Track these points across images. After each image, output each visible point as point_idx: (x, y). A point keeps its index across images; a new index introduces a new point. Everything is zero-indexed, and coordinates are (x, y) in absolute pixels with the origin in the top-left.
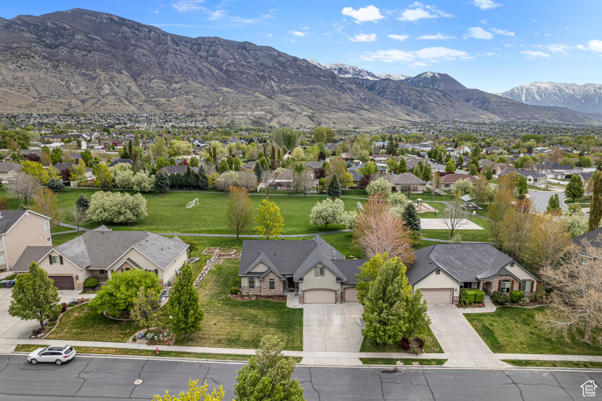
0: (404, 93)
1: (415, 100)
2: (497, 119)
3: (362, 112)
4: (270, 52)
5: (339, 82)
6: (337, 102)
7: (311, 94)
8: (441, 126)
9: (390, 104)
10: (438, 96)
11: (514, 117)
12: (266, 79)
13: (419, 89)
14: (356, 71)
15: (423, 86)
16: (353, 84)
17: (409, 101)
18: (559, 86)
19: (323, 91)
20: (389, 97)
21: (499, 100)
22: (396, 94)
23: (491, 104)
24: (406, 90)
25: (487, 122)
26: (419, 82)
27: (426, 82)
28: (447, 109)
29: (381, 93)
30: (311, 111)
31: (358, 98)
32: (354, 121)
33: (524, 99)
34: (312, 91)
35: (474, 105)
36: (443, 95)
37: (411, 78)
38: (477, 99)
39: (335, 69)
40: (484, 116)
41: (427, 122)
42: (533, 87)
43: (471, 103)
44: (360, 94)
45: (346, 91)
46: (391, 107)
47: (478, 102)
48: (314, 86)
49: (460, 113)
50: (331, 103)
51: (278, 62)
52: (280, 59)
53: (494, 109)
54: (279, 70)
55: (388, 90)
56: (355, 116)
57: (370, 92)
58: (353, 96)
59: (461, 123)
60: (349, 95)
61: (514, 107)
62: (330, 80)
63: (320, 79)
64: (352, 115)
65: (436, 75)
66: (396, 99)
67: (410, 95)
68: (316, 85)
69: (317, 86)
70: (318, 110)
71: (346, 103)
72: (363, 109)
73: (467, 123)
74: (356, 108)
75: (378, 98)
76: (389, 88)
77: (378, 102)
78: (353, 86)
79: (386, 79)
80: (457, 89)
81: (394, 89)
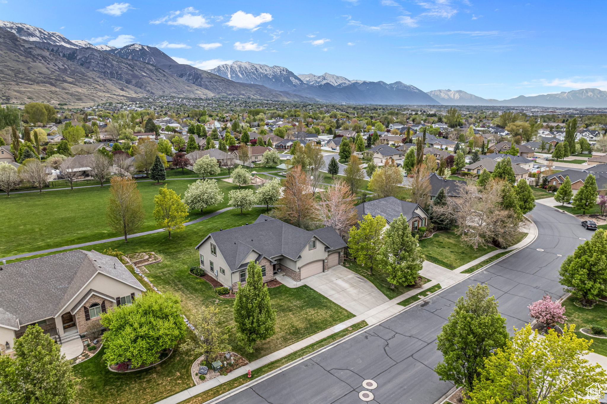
0: (112, 65)
1: (127, 74)
2: (211, 95)
3: (66, 85)
5: (23, 46)
6: (26, 72)
8: (161, 102)
9: (99, 77)
10: (151, 71)
11: (225, 93)
13: (129, 62)
14: (44, 34)
15: (132, 59)
16: (46, 51)
17: (120, 74)
18: (255, 66)
20: (95, 69)
21: (210, 76)
22: (103, 66)
23: (204, 80)
24: (114, 63)
25: (203, 97)
26: (128, 54)
27: (135, 55)
28: (163, 84)
29: (85, 63)
31: (56, 68)
32: (58, 96)
33: (229, 76)
35: (188, 80)
36: (157, 69)
37: (116, 49)
38: (190, 75)
39: (12, 28)
40: (198, 92)
41: (145, 98)
42: (235, 66)
43: (184, 78)
44: (57, 63)
45: (37, 58)
46: (101, 81)
47: (191, 78)
49: (175, 88)
50: (17, 72)
53: (206, 85)
55: (93, 61)
56: (58, 90)
57: (70, 63)
58: (48, 66)
59: (179, 98)
60: (43, 64)
61: (223, 83)
62: (9, 42)
64: (53, 89)
65: (145, 48)
66: (104, 73)
67: (120, 68)
71: (40, 73)
72: (66, 81)
73: (184, 98)
74: (56, 80)
75: (82, 69)
76: (93, 59)
77: (83, 74)
78: (46, 54)
79: (88, 48)
80: (169, 63)
81: (101, 60)
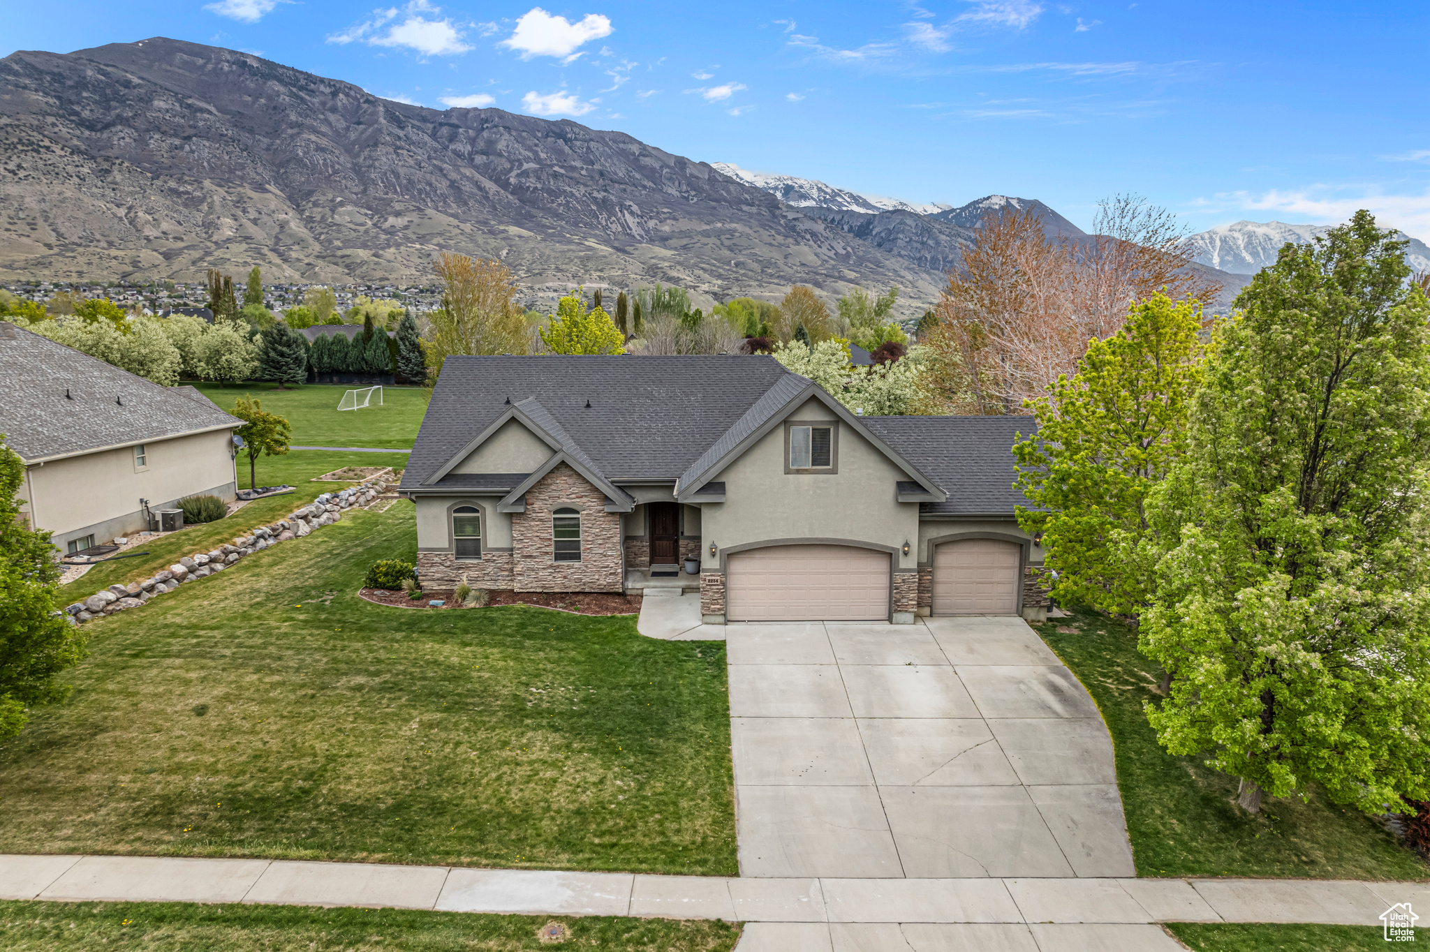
0: (938, 243)
3: (840, 285)
4: (621, 146)
5: (785, 217)
6: (781, 263)
7: (718, 242)
9: (907, 268)
12: (613, 207)
13: (973, 235)
14: (826, 193)
15: (982, 229)
16: (821, 223)
17: (951, 262)
18: (1298, 231)
19: (748, 236)
20: (903, 253)
22: (919, 246)
24: (944, 237)
26: (974, 218)
27: (990, 219)
29: (886, 242)
30: (719, 282)
31: (832, 254)
33: (1216, 260)
34: (723, 237)
37: (953, 210)
39: (776, 188)
42: (1237, 235)
44: (835, 244)
45: (803, 238)
46: (909, 276)
48: (727, 226)
50: (766, 264)
51: (642, 169)
52: (647, 161)
54: (644, 187)
55: (901, 236)
56: (824, 293)
57: (859, 241)
58: (819, 250)
60: (810, 247)
62: (764, 211)
63: (741, 210)
65: (1014, 203)
66: (920, 258)
67: (952, 248)
68: (732, 221)
69: (733, 225)
70: (738, 280)
71: (803, 265)
72: (842, 278)
74: (827, 276)
75: (879, 254)
76: (903, 232)
77: (878, 264)
78: (819, 227)
79: (896, 211)
80: (1064, 234)
81: (916, 234)
